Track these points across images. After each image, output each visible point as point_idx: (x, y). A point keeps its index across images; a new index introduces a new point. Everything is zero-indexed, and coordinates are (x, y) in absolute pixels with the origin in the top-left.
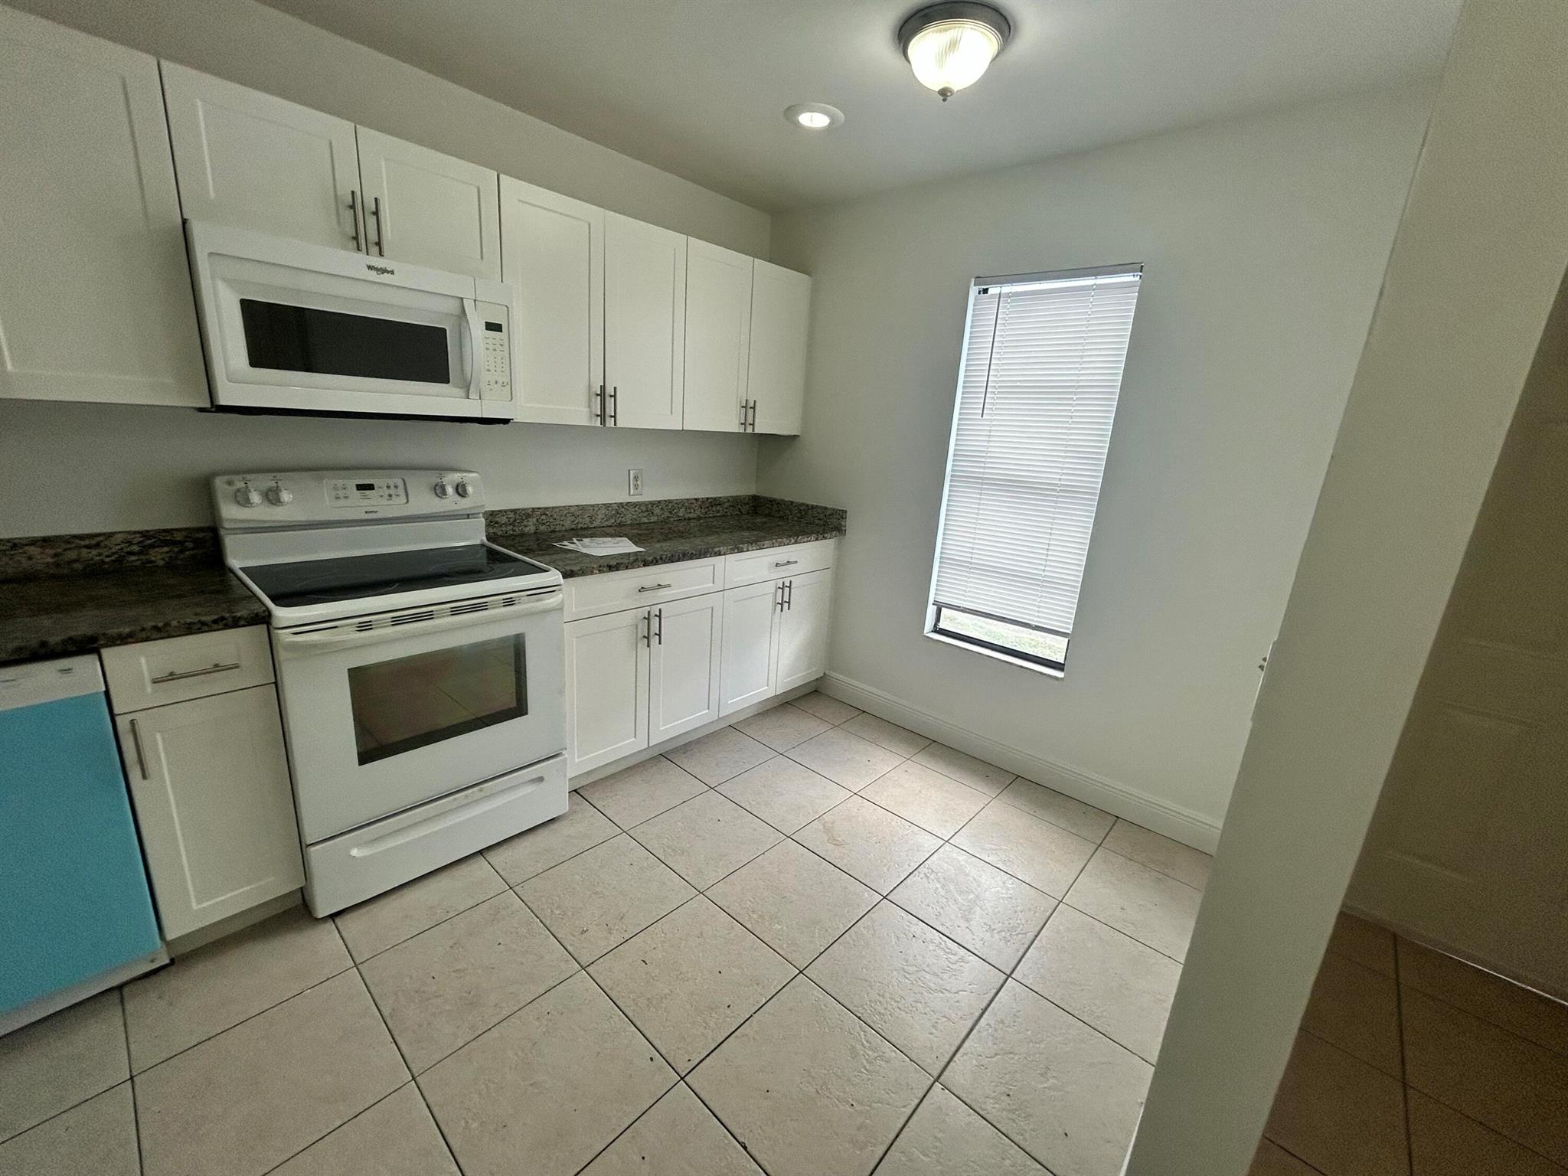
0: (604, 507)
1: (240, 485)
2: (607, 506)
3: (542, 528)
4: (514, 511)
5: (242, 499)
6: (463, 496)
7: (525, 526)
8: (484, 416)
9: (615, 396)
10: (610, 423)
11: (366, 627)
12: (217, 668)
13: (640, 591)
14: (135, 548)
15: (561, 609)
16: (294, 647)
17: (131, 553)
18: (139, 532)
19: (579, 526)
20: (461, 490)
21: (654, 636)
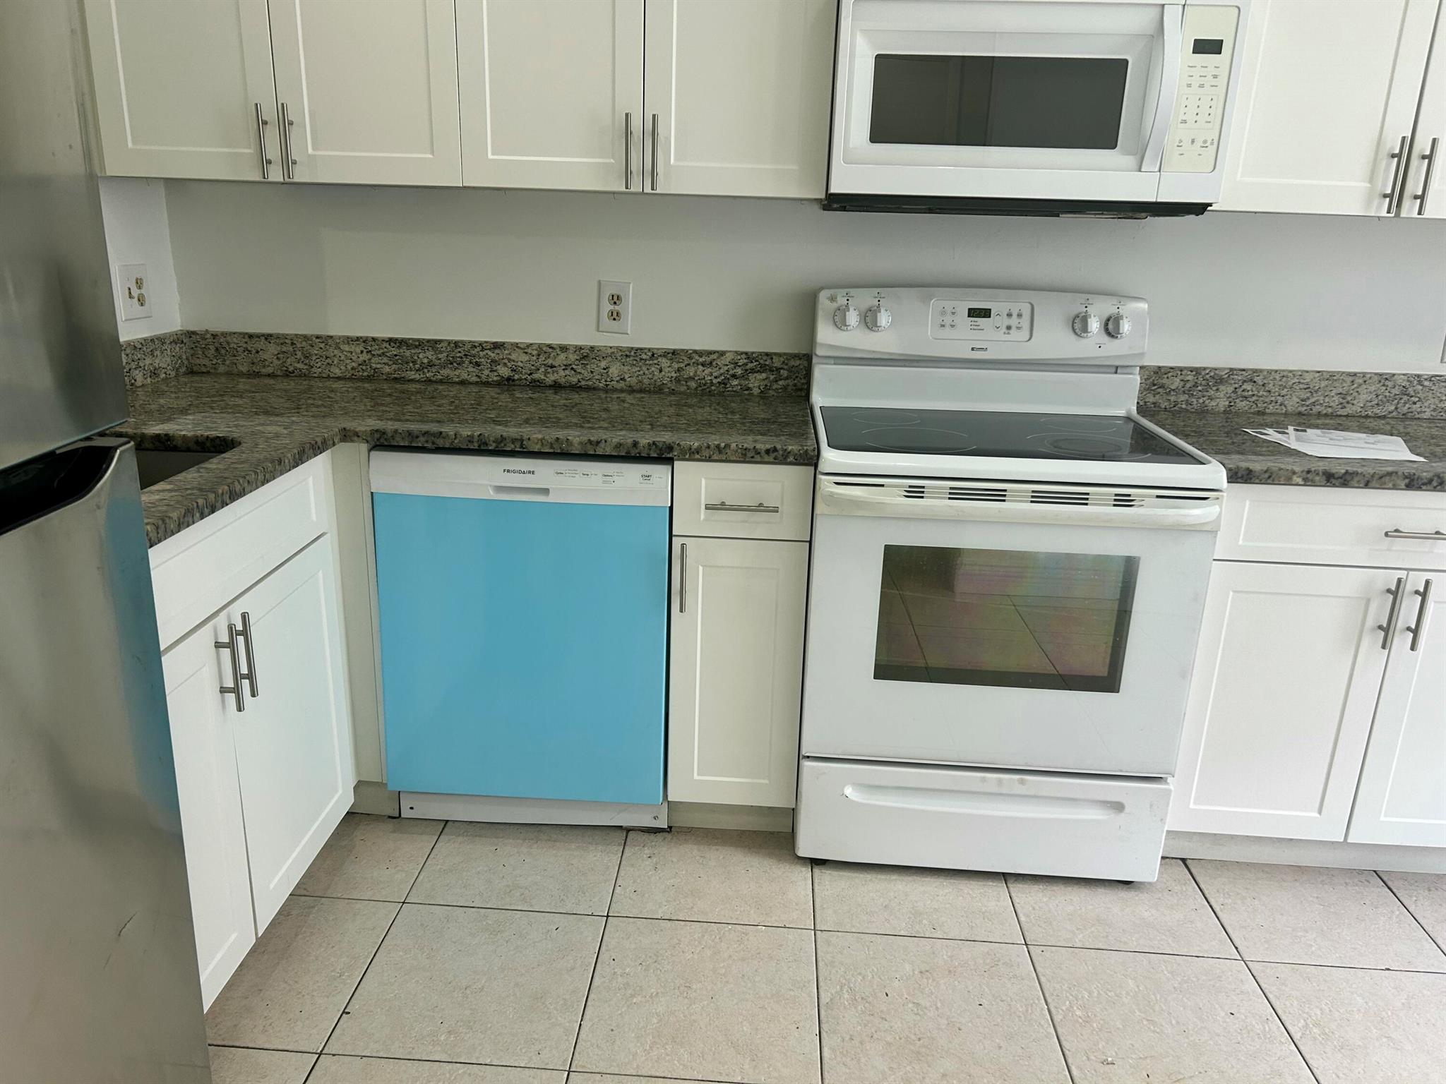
0: (1376, 378)
1: (842, 301)
2: (1384, 378)
3: (1242, 405)
4: (1196, 371)
5: (839, 321)
6: (1113, 336)
7: (1211, 398)
8: (1159, 200)
9: (1430, 158)
10: (1410, 209)
11: (916, 493)
12: (760, 508)
13: (1387, 534)
14: (739, 371)
16: (832, 499)
17: (734, 376)
18: (746, 353)
19: (1317, 409)
20: (1111, 328)
21: (1402, 631)
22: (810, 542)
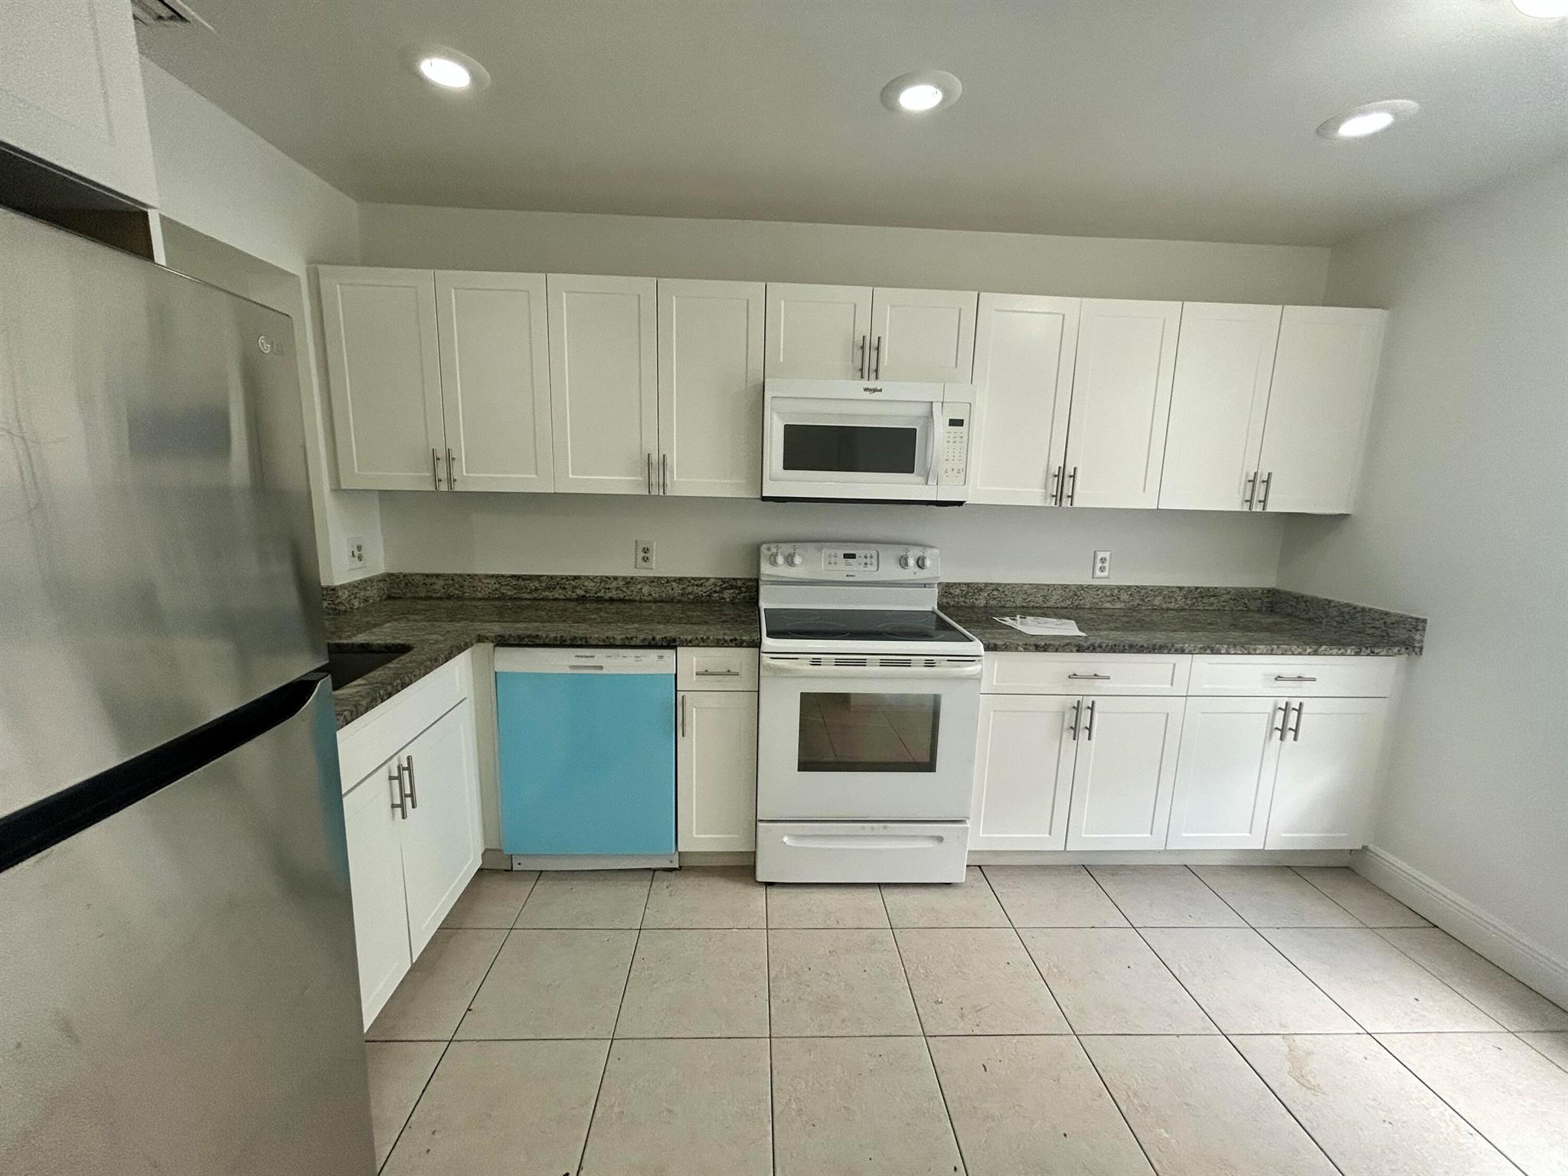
0: (1060, 587)
1: (774, 550)
2: (1065, 587)
3: (993, 603)
4: (968, 585)
5: (773, 562)
6: (921, 568)
7: (976, 599)
8: (938, 499)
9: (1074, 476)
10: (1066, 503)
11: (816, 663)
12: (729, 673)
13: (1069, 677)
14: (718, 589)
15: (979, 680)
16: (769, 668)
17: (715, 592)
18: (721, 579)
19: (1032, 604)
20: (920, 563)
21: (1083, 729)
22: (758, 691)
